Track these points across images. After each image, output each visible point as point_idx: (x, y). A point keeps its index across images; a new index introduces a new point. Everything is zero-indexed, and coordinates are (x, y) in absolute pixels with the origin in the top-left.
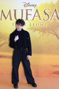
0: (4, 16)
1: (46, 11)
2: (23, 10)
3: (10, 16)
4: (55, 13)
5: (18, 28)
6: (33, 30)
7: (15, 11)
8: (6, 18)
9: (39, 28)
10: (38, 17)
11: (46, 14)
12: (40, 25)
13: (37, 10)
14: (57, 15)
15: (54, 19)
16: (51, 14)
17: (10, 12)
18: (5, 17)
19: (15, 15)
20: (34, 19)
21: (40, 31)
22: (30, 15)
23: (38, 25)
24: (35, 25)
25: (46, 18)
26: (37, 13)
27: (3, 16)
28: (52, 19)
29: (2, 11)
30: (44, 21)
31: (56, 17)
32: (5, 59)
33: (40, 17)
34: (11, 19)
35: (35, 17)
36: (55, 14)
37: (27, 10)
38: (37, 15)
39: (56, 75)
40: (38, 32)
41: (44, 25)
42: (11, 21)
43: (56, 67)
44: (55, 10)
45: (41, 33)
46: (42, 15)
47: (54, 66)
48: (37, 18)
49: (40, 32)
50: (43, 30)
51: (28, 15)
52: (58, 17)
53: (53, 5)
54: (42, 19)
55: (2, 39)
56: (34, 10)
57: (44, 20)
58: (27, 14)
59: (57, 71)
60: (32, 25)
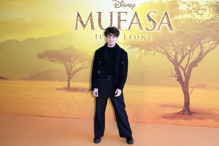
0: (82, 22)
1: (150, 15)
2: (113, 13)
3: (92, 22)
4: (165, 18)
5: (108, 42)
6: (130, 46)
7: (100, 13)
8: (84, 26)
9: (139, 43)
10: (137, 25)
11: (150, 19)
12: (140, 38)
13: (136, 14)
14: (169, 22)
15: (164, 28)
16: (158, 20)
17: (91, 15)
18: (83, 24)
19: (99, 21)
20: (131, 28)
21: (141, 48)
22: (124, 22)
23: (137, 37)
24: (133, 37)
25: (151, 27)
26: (135, 18)
27: (79, 22)
28: (160, 29)
29: (78, 15)
30: (146, 31)
31: (167, 25)
32: (83, 93)
33: (140, 25)
34: (93, 28)
35: (133, 25)
36: (165, 21)
37: (119, 13)
38: (135, 21)
39: (166, 120)
40: (137, 49)
41: (147, 37)
42: (93, 31)
43: (166, 108)
44: (166, 13)
45: (143, 51)
46: (144, 22)
47: (164, 106)
48: (135, 27)
49: (141, 50)
50: (146, 46)
51: (121, 22)
52: (170, 25)
53: (163, 6)
54: (144, 28)
55: (77, 61)
56: (131, 12)
57: (147, 29)
58: (119, 20)
59: (168, 114)
60: (127, 37)
